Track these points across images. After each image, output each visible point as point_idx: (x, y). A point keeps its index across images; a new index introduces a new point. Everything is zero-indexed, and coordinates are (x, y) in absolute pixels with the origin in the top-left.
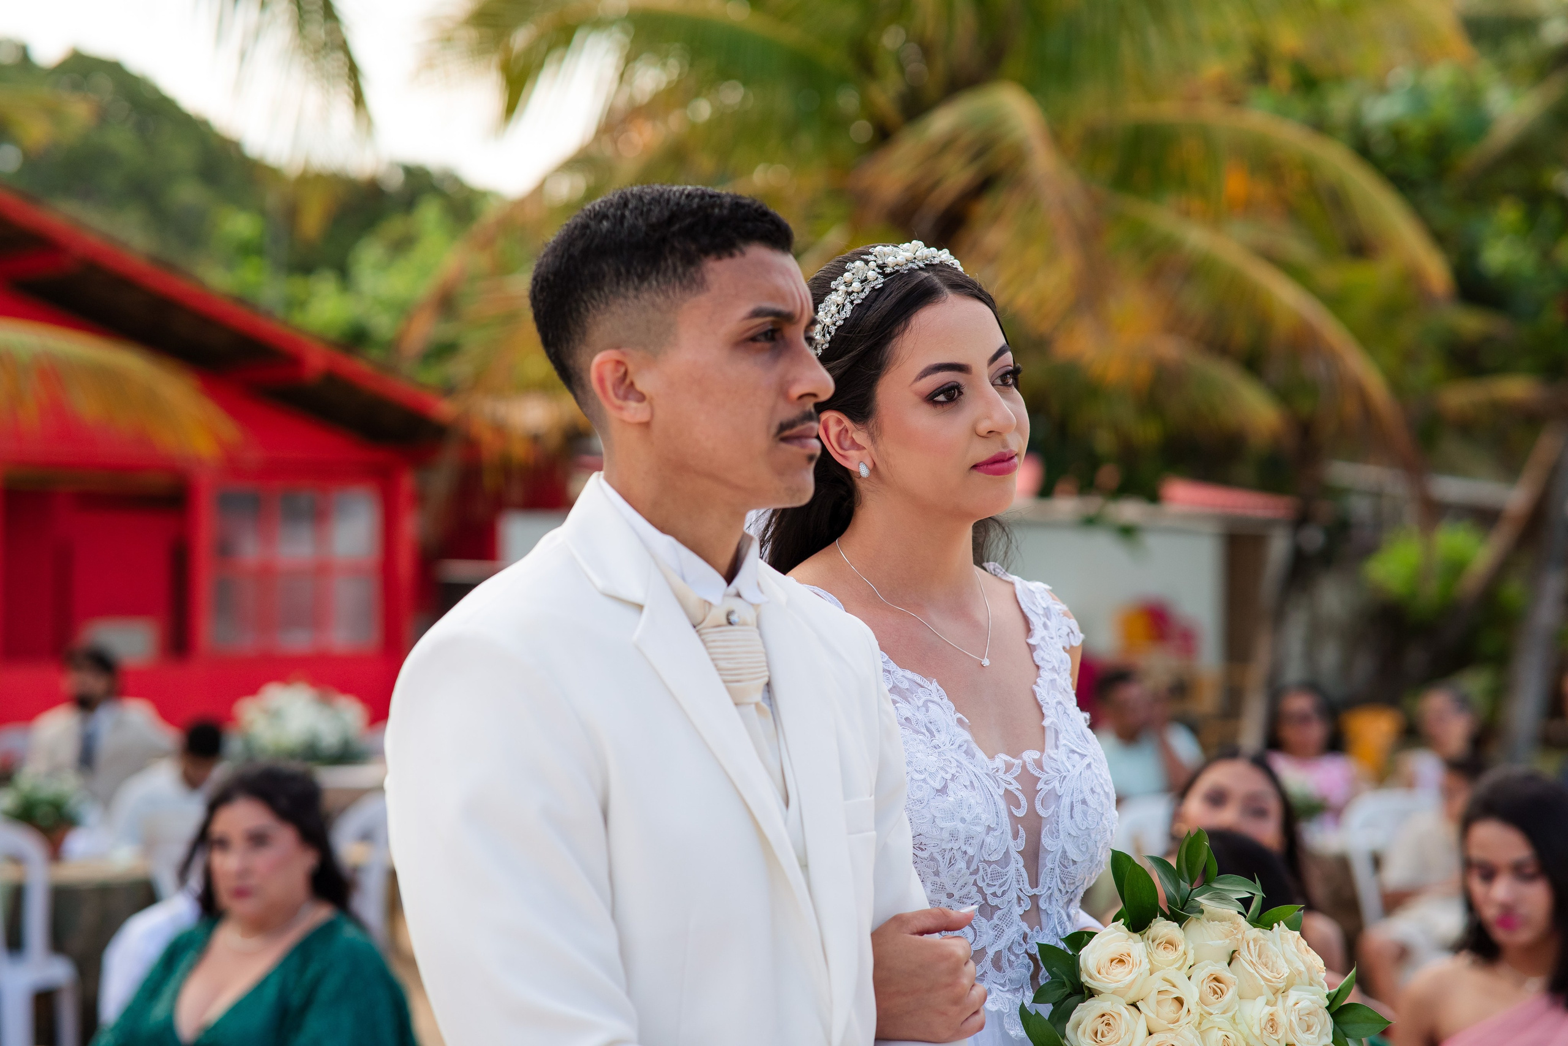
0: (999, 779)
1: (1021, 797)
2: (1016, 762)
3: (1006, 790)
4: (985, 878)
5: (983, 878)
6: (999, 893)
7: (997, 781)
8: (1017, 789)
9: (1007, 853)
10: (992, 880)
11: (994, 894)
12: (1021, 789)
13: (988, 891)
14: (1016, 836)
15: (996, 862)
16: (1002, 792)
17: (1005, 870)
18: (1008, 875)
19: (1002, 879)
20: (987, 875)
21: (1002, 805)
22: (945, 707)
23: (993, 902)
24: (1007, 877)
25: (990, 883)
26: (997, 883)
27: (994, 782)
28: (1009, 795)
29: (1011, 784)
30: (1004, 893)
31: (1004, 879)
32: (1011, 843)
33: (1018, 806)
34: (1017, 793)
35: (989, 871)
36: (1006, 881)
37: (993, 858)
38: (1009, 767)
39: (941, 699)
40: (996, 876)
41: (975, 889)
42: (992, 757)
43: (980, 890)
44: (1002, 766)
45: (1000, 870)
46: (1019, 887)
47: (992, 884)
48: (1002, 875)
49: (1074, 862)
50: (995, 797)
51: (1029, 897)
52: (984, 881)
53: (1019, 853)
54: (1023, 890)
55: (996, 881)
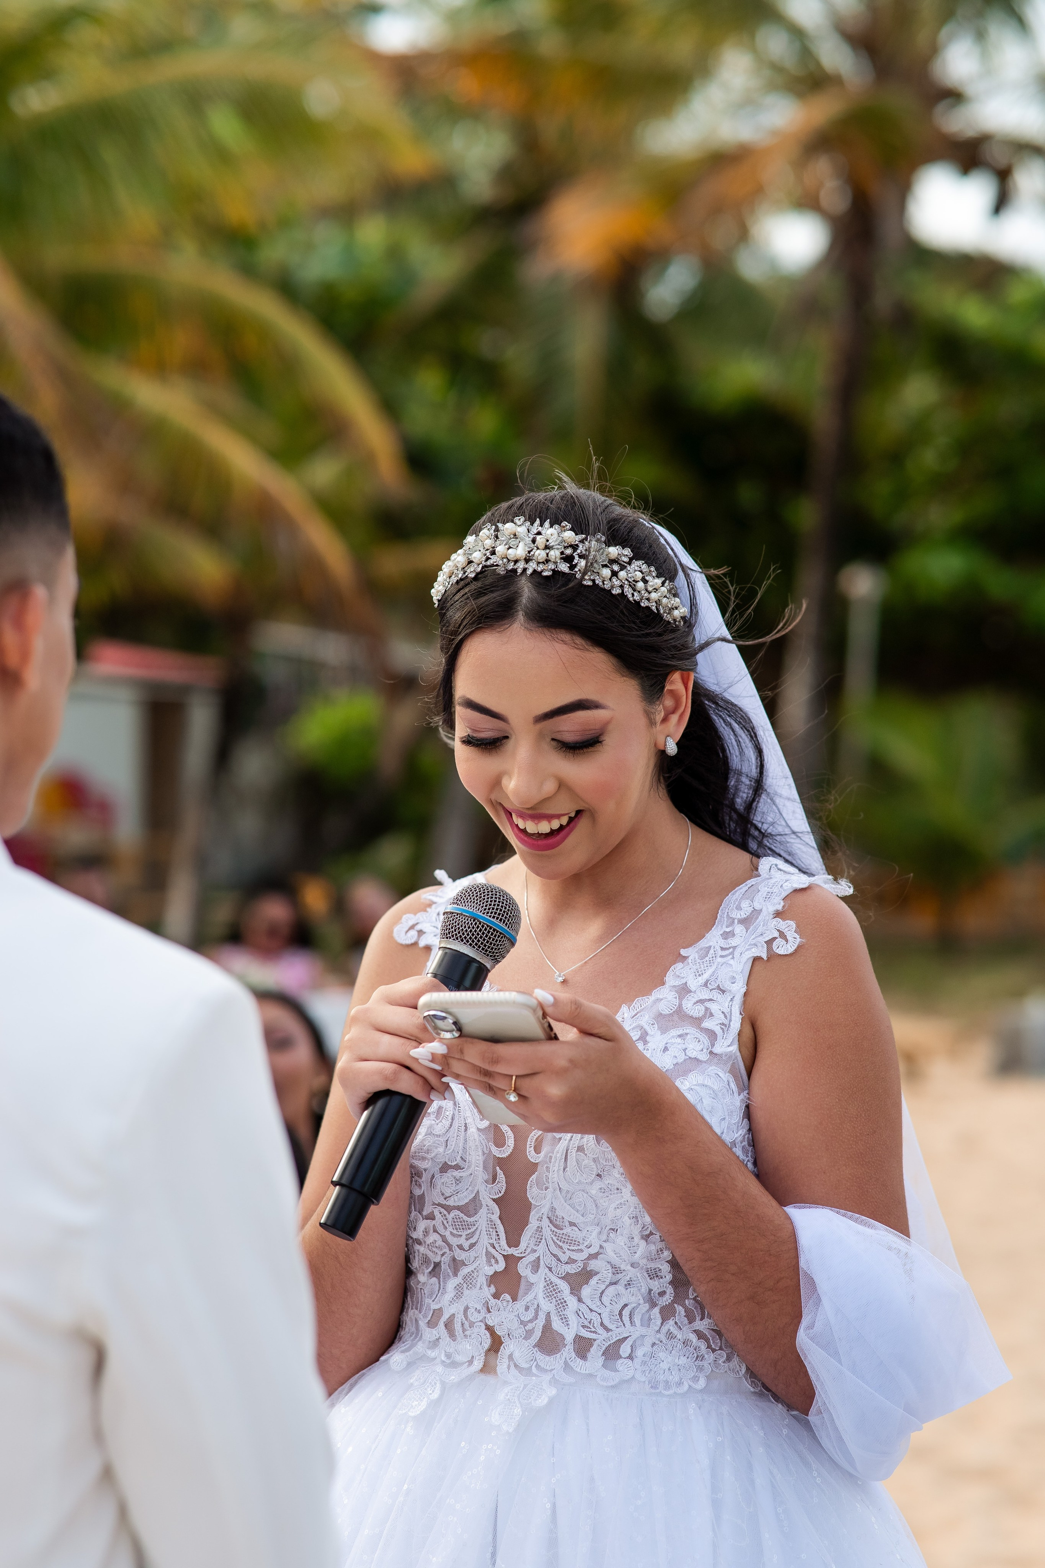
1: (507, 1134)
3: (491, 1124)
4: (447, 1225)
5: (443, 1224)
6: (466, 1245)
9: (476, 1199)
10: (457, 1229)
11: (461, 1247)
13: (453, 1241)
14: (491, 1180)
15: (458, 1208)
17: (472, 1219)
18: (477, 1226)
19: (467, 1229)
20: (448, 1222)
23: (459, 1255)
24: (475, 1228)
25: (455, 1232)
26: (464, 1233)
30: (472, 1246)
31: (472, 1230)
32: (484, 1189)
33: (500, 1143)
34: (504, 1129)
35: (448, 1217)
36: (474, 1232)
37: (454, 1202)
40: (461, 1225)
43: (443, 1239)
45: (465, 1218)
46: (491, 1241)
47: (457, 1233)
48: (469, 1226)
49: (572, 1224)
50: (472, 1130)
51: (503, 1255)
52: (446, 1228)
53: (494, 1200)
54: (497, 1246)
55: (462, 1230)
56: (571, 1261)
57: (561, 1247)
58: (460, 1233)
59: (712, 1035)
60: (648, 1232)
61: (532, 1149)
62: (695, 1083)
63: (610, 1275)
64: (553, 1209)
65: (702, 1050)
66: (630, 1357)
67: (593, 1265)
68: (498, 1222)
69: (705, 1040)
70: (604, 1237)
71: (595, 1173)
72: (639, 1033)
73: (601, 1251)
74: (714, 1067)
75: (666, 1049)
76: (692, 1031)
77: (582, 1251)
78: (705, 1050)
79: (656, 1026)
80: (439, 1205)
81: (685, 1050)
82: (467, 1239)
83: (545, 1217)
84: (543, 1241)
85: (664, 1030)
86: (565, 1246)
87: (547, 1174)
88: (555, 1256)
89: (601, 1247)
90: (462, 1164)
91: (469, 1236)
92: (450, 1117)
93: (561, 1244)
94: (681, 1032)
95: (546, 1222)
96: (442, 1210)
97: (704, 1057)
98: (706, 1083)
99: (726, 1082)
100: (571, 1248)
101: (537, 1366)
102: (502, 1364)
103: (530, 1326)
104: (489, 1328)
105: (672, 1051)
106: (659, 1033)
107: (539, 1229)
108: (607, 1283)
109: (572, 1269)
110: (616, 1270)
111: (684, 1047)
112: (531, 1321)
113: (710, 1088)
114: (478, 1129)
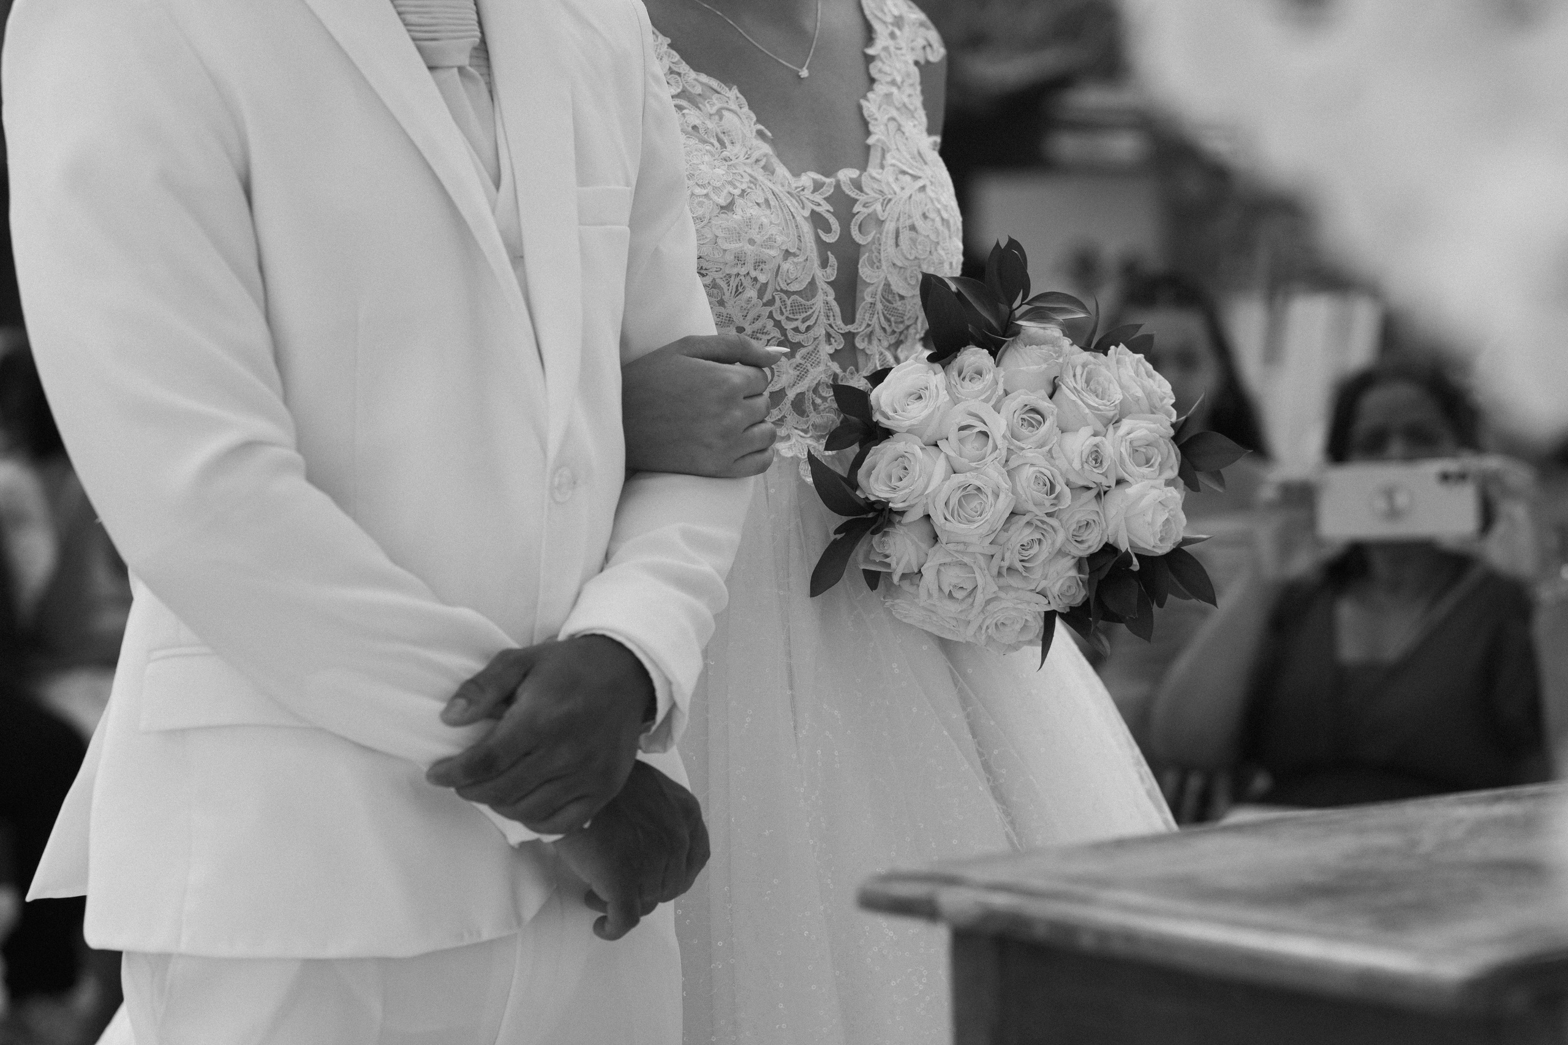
0: (804, 199)
1: (832, 220)
2: (827, 180)
3: (813, 212)
4: (784, 310)
5: (781, 310)
6: (803, 328)
8: (828, 211)
9: (812, 283)
10: (793, 313)
11: (796, 330)
12: (832, 210)
13: (789, 326)
14: (824, 264)
15: (797, 293)
16: (807, 213)
17: (810, 303)
18: (814, 309)
19: (806, 312)
20: (786, 308)
21: (807, 228)
22: (743, 117)
23: (795, 338)
24: (812, 310)
25: (791, 316)
26: (801, 317)
27: (797, 202)
28: (817, 219)
29: (819, 205)
30: (808, 328)
31: (808, 313)
32: (819, 273)
33: (828, 230)
34: (827, 216)
35: (789, 302)
37: (795, 287)
39: (741, 108)
40: (797, 309)
41: (771, 323)
42: (796, 174)
43: (778, 324)
44: (809, 184)
45: (803, 302)
46: (829, 322)
47: (793, 317)
48: (806, 309)
49: (902, 298)
51: (842, 334)
52: (782, 313)
53: (828, 283)
54: (834, 325)
55: (798, 314)
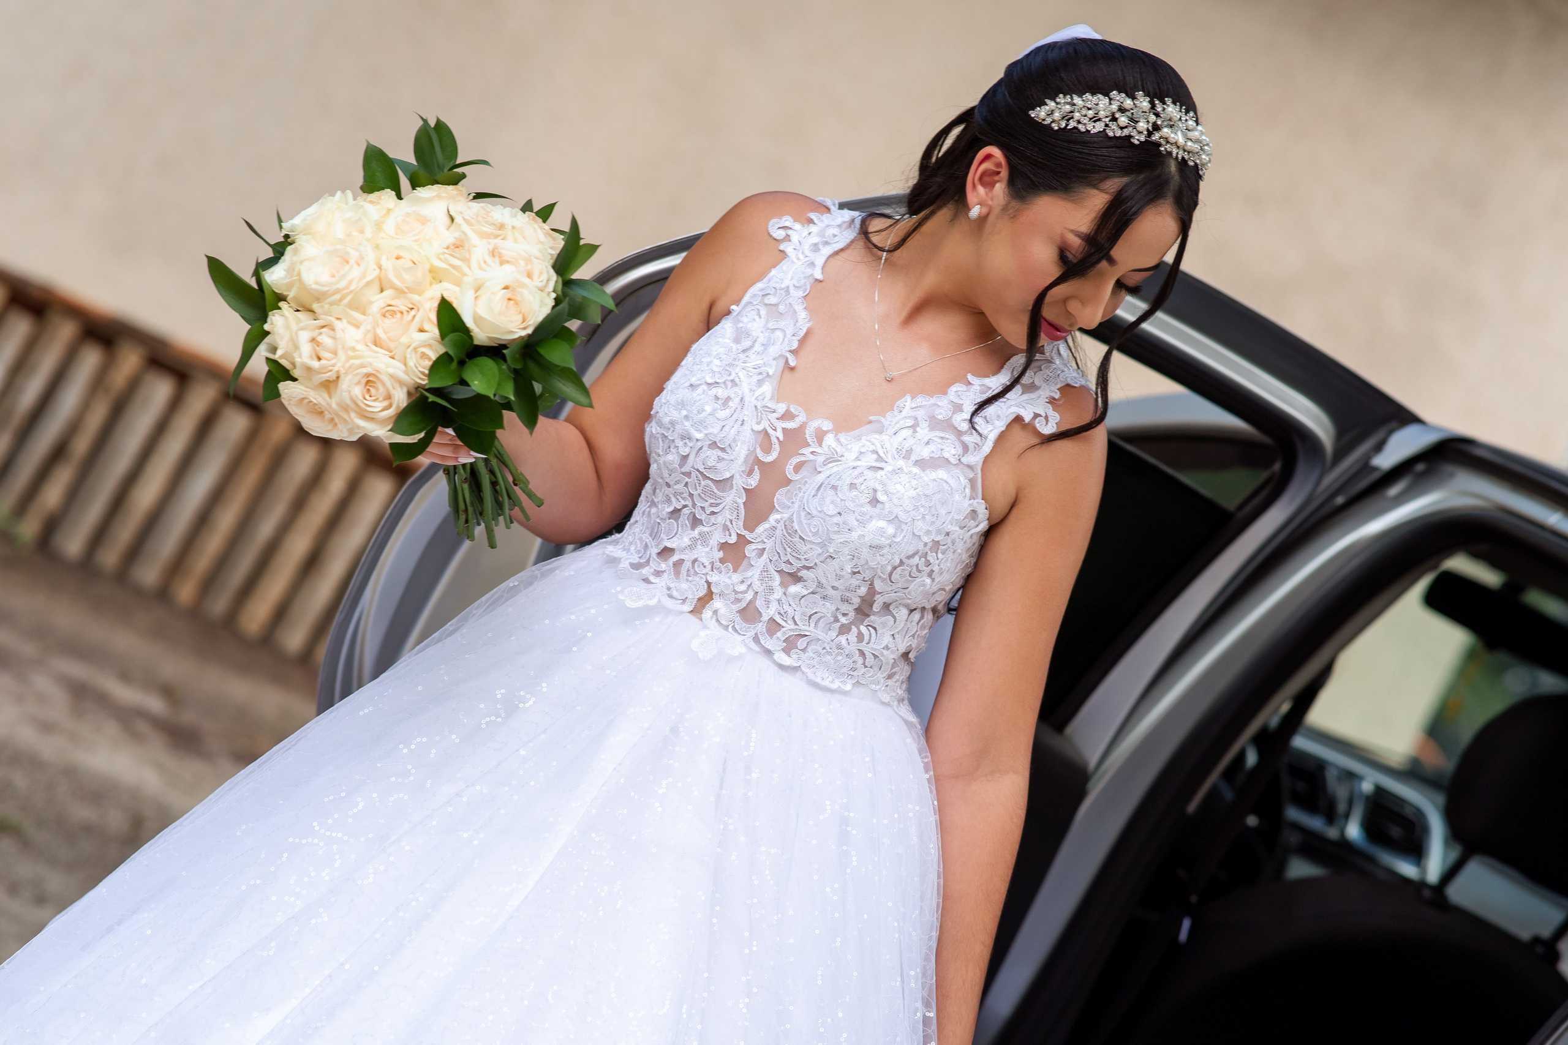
7: (762, 419)
36: (718, 505)
38: (787, 416)
50: (747, 427)
56: (788, 562)
57: (785, 550)
58: (706, 499)
59: (966, 448)
60: (857, 570)
61: (792, 467)
62: (940, 477)
63: (815, 586)
64: (791, 520)
65: (954, 455)
66: (804, 650)
67: (803, 573)
68: (742, 506)
69: (960, 450)
70: (822, 559)
71: (837, 510)
72: (913, 422)
73: (814, 567)
74: (958, 472)
75: (928, 443)
76: (952, 437)
77: (800, 559)
78: (957, 456)
79: (928, 423)
80: (698, 470)
81: (942, 450)
82: (711, 506)
83: (782, 522)
84: (773, 538)
85: (932, 428)
86: (788, 550)
87: (798, 492)
88: (778, 553)
89: (816, 564)
90: (728, 450)
91: (713, 505)
92: (733, 409)
93: (786, 546)
94: (943, 435)
95: (781, 526)
96: (699, 475)
97: (953, 461)
98: (948, 481)
99: (963, 486)
100: (793, 554)
101: (733, 627)
102: (707, 614)
103: (740, 596)
104: (709, 584)
105: (932, 447)
106: (928, 429)
107: (774, 528)
108: (809, 591)
109: (787, 568)
110: (820, 585)
111: (942, 447)
112: (741, 592)
113: (950, 486)
114: (752, 430)
